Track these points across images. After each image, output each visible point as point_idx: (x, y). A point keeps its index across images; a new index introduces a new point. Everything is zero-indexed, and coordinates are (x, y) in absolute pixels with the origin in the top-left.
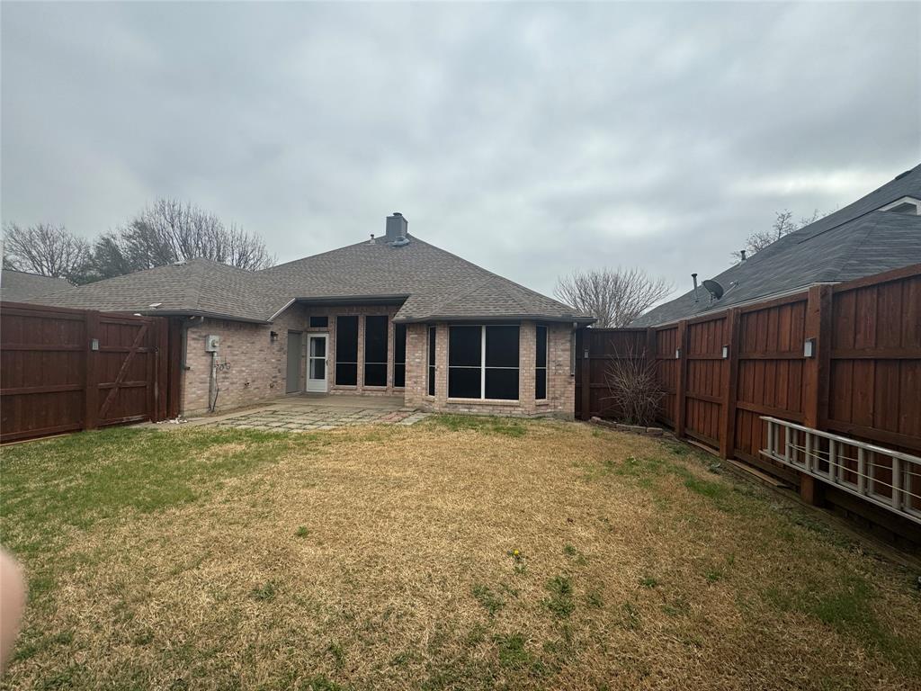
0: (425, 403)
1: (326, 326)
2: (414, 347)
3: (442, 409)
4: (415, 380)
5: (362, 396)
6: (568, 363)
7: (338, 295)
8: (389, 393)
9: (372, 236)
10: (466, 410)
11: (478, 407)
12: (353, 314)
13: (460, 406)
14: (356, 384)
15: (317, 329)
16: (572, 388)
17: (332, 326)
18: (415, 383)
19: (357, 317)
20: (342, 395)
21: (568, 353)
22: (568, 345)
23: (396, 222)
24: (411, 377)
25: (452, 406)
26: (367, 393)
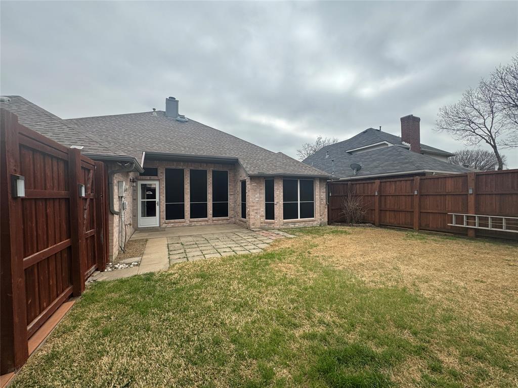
0: (263, 224)
1: (156, 175)
2: (255, 191)
3: (281, 227)
4: (256, 211)
5: (190, 226)
6: (325, 198)
7: (178, 152)
8: (210, 222)
9: (154, 109)
10: (293, 226)
11: (298, 223)
12: (181, 167)
13: (290, 224)
14: (184, 218)
15: (148, 177)
16: (326, 210)
17: (162, 176)
18: (256, 213)
19: (183, 170)
20: (173, 227)
21: (325, 194)
22: (325, 190)
23: (172, 102)
24: (253, 210)
25: (286, 224)
26: (193, 224)
